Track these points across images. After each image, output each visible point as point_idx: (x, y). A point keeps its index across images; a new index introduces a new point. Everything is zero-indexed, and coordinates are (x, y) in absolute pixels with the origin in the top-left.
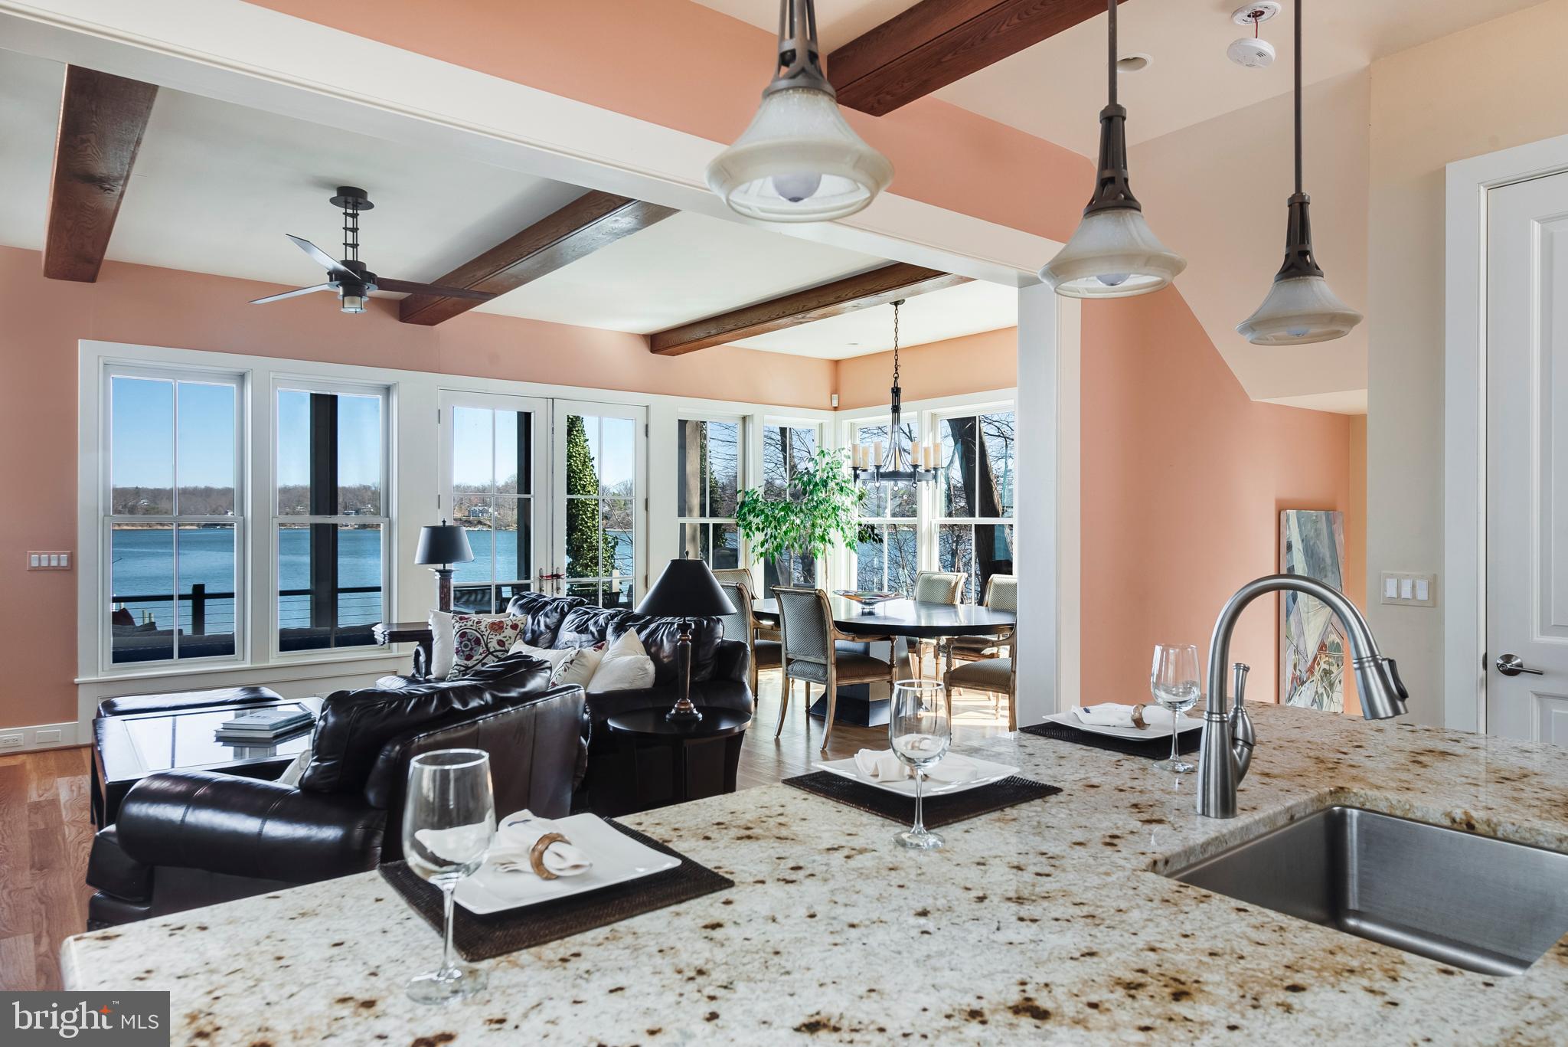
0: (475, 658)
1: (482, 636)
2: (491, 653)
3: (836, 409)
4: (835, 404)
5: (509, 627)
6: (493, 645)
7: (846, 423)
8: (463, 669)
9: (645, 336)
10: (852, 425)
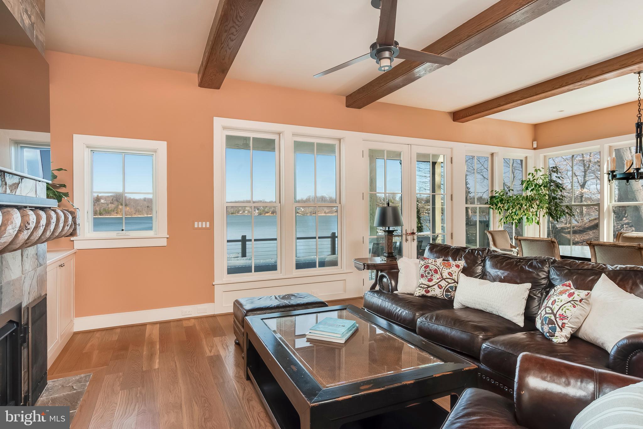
0: (434, 281)
1: (438, 269)
2: (444, 279)
3: (535, 149)
4: (535, 146)
5: (454, 266)
6: (445, 275)
7: (542, 156)
8: (426, 287)
9: (450, 113)
10: (545, 156)
